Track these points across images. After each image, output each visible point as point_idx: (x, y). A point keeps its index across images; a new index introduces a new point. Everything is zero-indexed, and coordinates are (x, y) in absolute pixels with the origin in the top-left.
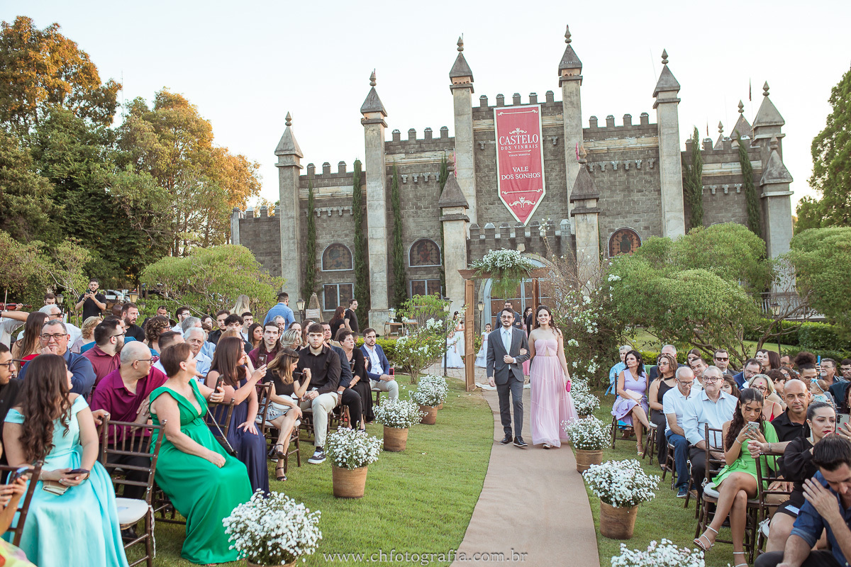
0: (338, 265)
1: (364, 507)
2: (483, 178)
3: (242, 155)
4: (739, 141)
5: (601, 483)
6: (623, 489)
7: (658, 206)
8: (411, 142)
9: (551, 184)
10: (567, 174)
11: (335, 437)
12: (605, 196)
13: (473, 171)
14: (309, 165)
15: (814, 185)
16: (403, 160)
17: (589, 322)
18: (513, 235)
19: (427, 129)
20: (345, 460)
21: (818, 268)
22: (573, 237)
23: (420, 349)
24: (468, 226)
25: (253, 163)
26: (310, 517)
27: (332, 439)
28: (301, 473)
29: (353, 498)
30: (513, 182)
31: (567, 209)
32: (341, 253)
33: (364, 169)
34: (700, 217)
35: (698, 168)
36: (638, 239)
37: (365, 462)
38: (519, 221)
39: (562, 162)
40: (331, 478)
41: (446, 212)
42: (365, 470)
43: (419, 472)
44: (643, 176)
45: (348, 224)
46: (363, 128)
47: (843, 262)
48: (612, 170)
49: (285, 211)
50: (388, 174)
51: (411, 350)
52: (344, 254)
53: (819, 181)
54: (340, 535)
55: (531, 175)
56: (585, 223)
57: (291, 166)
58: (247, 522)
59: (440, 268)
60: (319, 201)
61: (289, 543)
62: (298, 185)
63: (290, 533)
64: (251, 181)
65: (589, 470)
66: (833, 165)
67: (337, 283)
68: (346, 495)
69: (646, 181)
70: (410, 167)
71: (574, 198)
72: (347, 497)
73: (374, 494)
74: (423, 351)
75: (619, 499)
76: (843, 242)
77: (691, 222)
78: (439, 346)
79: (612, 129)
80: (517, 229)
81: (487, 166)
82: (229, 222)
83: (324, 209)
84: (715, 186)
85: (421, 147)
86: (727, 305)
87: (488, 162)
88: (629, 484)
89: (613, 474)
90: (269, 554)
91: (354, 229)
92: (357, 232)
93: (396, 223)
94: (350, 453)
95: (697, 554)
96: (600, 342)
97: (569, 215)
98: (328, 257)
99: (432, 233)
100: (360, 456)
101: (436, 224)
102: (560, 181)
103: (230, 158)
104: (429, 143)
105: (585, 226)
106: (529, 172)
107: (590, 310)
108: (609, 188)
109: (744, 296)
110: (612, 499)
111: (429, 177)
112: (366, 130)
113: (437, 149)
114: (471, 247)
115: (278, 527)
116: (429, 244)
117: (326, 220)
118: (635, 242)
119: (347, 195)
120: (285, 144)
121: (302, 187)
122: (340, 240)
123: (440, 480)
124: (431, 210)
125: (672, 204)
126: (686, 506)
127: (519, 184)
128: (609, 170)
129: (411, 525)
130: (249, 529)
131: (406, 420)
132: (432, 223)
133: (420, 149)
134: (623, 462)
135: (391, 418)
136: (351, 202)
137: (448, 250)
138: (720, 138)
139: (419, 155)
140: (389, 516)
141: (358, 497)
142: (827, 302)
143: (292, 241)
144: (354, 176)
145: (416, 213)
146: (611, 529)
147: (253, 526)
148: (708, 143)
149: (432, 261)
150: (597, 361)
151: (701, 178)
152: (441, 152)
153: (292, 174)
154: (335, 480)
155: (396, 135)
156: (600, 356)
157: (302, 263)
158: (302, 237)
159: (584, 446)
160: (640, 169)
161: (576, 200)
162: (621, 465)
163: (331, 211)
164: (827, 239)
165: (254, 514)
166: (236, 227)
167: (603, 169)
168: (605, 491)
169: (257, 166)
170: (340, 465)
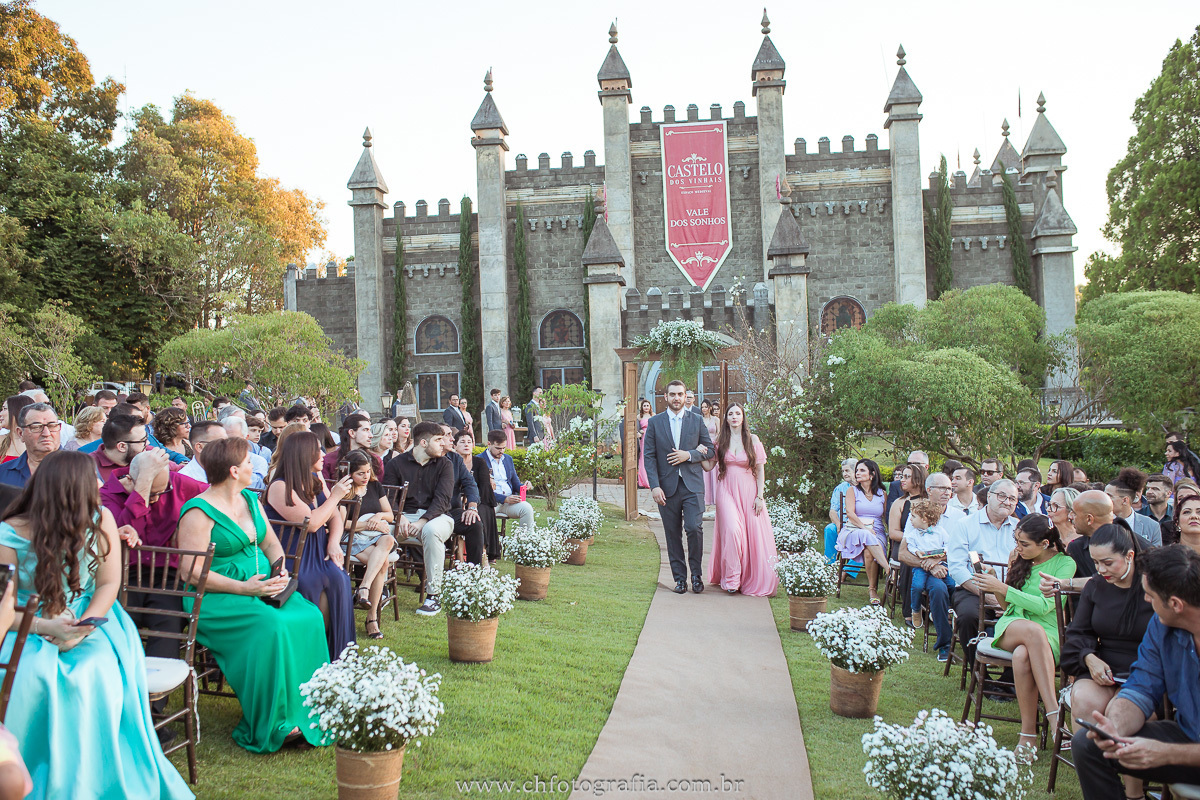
0: (438, 347)
1: (495, 675)
2: (645, 225)
3: (300, 189)
4: (1003, 175)
5: (832, 639)
6: (864, 646)
7: (890, 265)
8: (542, 172)
9: (740, 234)
10: (763, 219)
11: (452, 575)
12: (816, 249)
13: (630, 214)
14: (397, 203)
15: (1110, 235)
16: (531, 198)
17: (801, 421)
18: (687, 305)
19: (566, 153)
20: (466, 609)
21: (1120, 347)
22: (772, 308)
23: (561, 460)
24: (623, 291)
25: (315, 201)
26: (425, 682)
27: (448, 579)
28: (400, 629)
29: (478, 662)
30: (687, 230)
31: (762, 269)
32: (443, 329)
33: (475, 210)
34: (949, 281)
35: (946, 213)
36: (862, 312)
37: (496, 610)
38: (694, 284)
39: (757, 203)
40: (445, 635)
41: (592, 271)
42: (495, 622)
43: (568, 629)
44: (870, 223)
45: (453, 287)
46: (474, 151)
47: (1154, 339)
48: (826, 215)
49: (363, 268)
50: (509, 216)
51: (548, 461)
52: (447, 331)
53: (1117, 230)
54: (463, 713)
55: (713, 221)
56: (788, 288)
57: (371, 205)
58: (336, 689)
59: (582, 352)
60: (411, 255)
61: (397, 719)
62: (381, 232)
63: (398, 705)
64: (312, 227)
65: (815, 620)
66: (1137, 207)
67: (436, 371)
68: (467, 658)
69: (874, 231)
70: (541, 208)
71: (774, 252)
72: (469, 662)
73: (507, 658)
74: (565, 462)
75: (858, 661)
76: (1154, 312)
77: (935, 288)
78: (587, 456)
79: (826, 156)
80: (692, 297)
81: (651, 207)
82: (281, 285)
83: (418, 267)
84: (969, 239)
85: (556, 179)
86: (995, 398)
87: (651, 202)
88: (872, 639)
89: (849, 626)
90: (368, 734)
91: (461, 295)
92: (465, 300)
93: (521, 286)
94: (473, 599)
95: (983, 730)
96: (815, 451)
97: (766, 277)
98: (423, 335)
99: (571, 301)
100: (488, 603)
101: (578, 288)
102: (752, 229)
103: (282, 194)
104: (568, 173)
105: (789, 293)
106: (710, 215)
107: (803, 405)
108: (822, 240)
109: (1017, 387)
110: (849, 662)
111: (567, 222)
112: (479, 154)
113: (579, 182)
114: (628, 321)
115: (382, 696)
116: (567, 317)
117: (421, 283)
118: (857, 316)
119: (451, 247)
120: (363, 173)
121: (386, 234)
122: (441, 311)
123: (599, 640)
124: (571, 268)
125: (909, 263)
126: (947, 673)
127: (695, 234)
128: (822, 215)
129: (563, 700)
130: (339, 699)
131: (547, 555)
132: (572, 288)
133: (555, 183)
134: (863, 609)
135: (527, 552)
136: (457, 258)
137: (595, 325)
138: (976, 173)
139: (553, 190)
140: (531, 687)
141: (484, 662)
142: (1132, 394)
143: (372, 312)
144: (461, 219)
145: (550, 273)
146: (846, 704)
147: (345, 696)
148: (960, 178)
149: (572, 342)
150: (811, 477)
151: (950, 227)
152: (585, 187)
153: (372, 216)
154: (452, 637)
155: (522, 161)
156: (815, 469)
157: (386, 343)
158: (387, 306)
159: (802, 591)
160: (864, 214)
161: (776, 255)
162: (860, 613)
163: (429, 270)
164: (1132, 307)
165: (346, 678)
166: (292, 292)
167: (814, 213)
168: (839, 650)
169: (320, 206)
170: (460, 615)
